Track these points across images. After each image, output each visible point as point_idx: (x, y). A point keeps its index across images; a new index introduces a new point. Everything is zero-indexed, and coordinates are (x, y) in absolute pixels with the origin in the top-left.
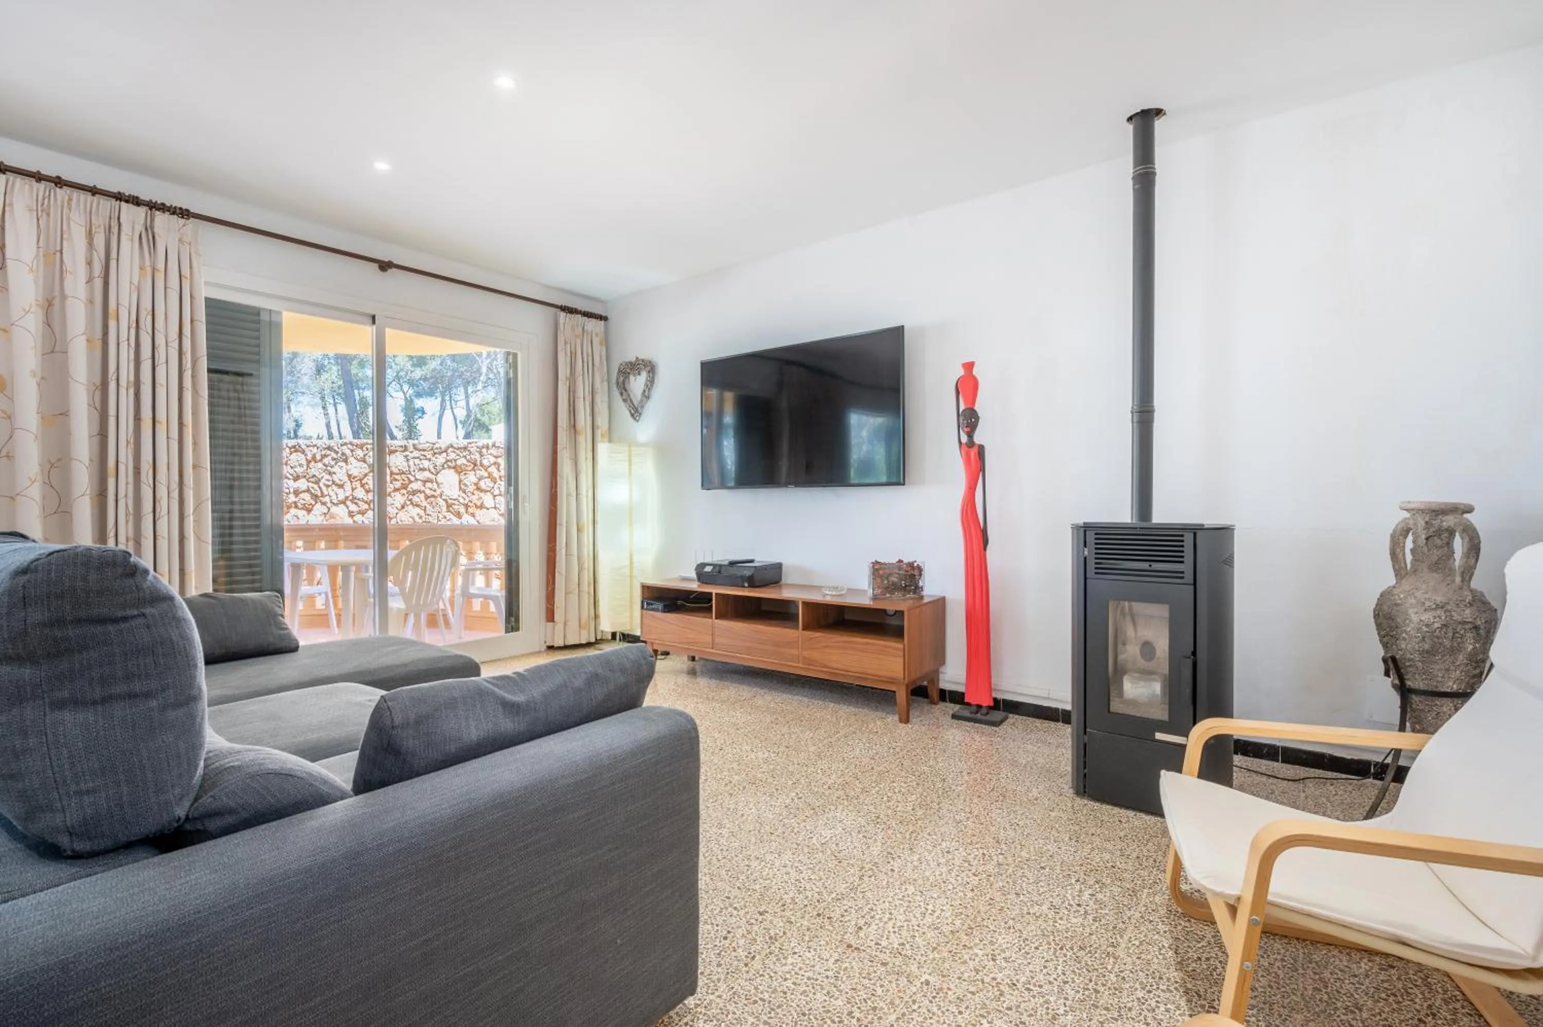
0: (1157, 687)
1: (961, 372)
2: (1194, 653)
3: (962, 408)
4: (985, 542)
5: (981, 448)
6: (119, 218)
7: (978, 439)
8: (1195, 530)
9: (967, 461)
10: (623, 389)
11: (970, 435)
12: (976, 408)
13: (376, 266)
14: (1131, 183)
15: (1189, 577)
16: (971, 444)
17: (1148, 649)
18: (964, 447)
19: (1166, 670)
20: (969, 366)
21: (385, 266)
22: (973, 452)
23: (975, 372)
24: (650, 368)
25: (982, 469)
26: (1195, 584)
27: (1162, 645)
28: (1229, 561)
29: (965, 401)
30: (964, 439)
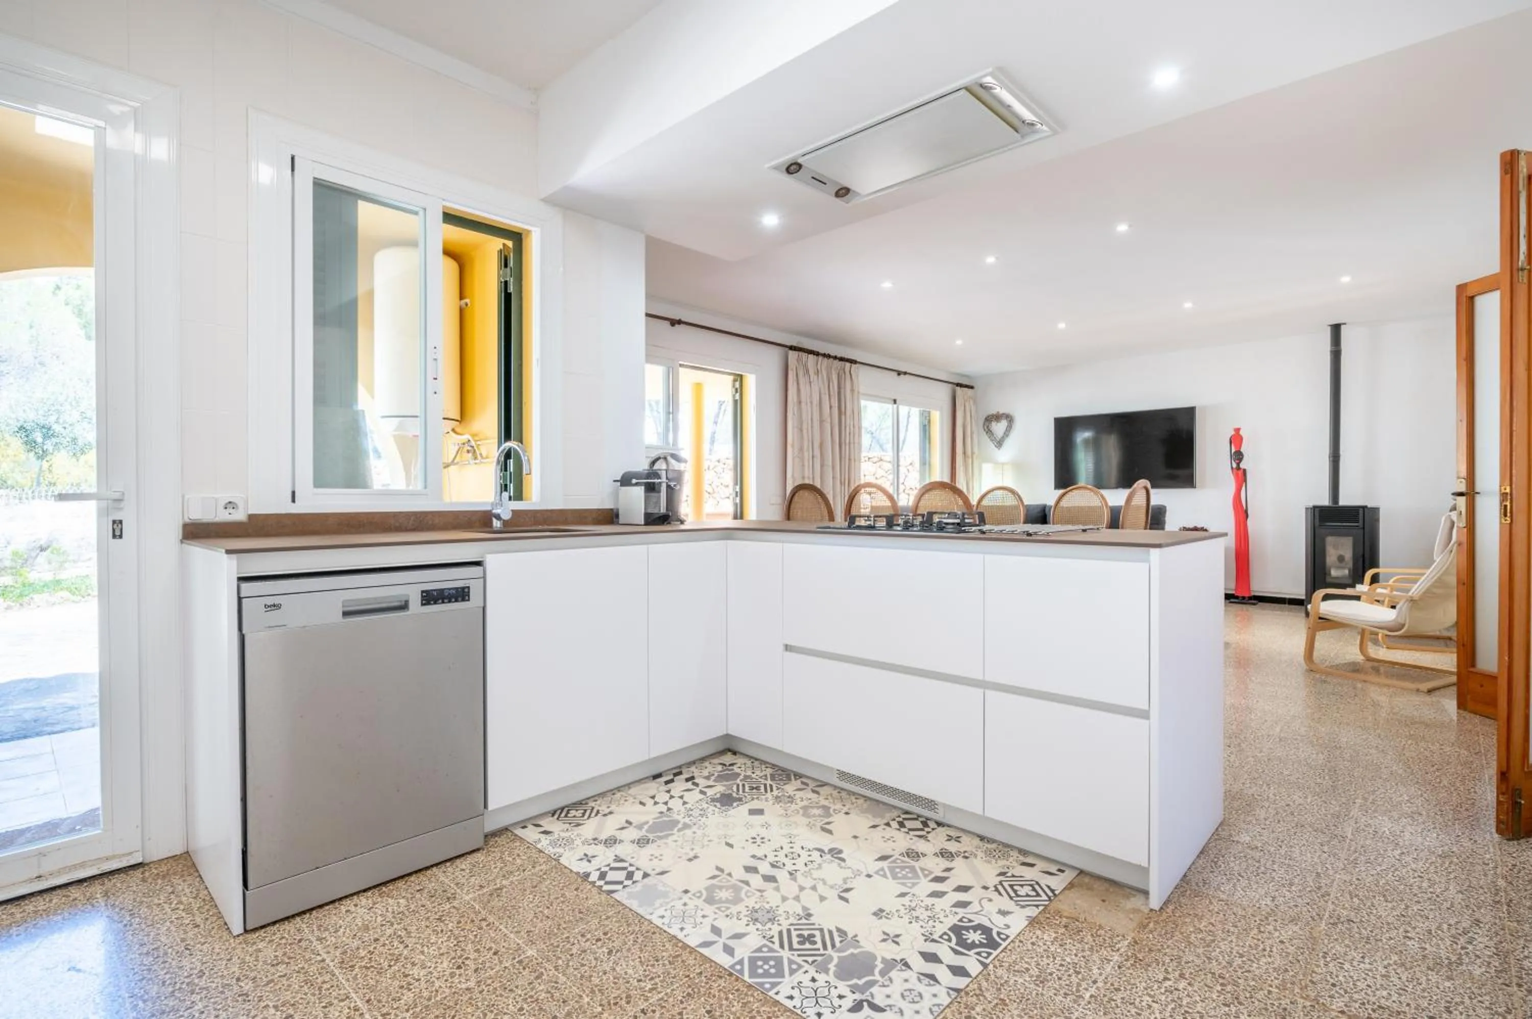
0: (1346, 572)
1: (1233, 433)
2: (1363, 556)
3: (1233, 451)
4: (1247, 516)
5: (1245, 471)
6: (844, 369)
7: (1242, 466)
8: (1364, 508)
9: (1237, 477)
10: (989, 432)
11: (1238, 464)
12: (1242, 450)
13: (895, 374)
14: (1328, 354)
15: (1362, 526)
16: (1238, 468)
17: (1341, 559)
18: (1235, 470)
19: (1350, 565)
20: (1237, 430)
21: (899, 373)
22: (1240, 473)
23: (1241, 433)
24: (1009, 418)
25: (1245, 481)
26: (1364, 528)
27: (1348, 554)
28: (1377, 520)
29: (1236, 446)
30: (1234, 465)
